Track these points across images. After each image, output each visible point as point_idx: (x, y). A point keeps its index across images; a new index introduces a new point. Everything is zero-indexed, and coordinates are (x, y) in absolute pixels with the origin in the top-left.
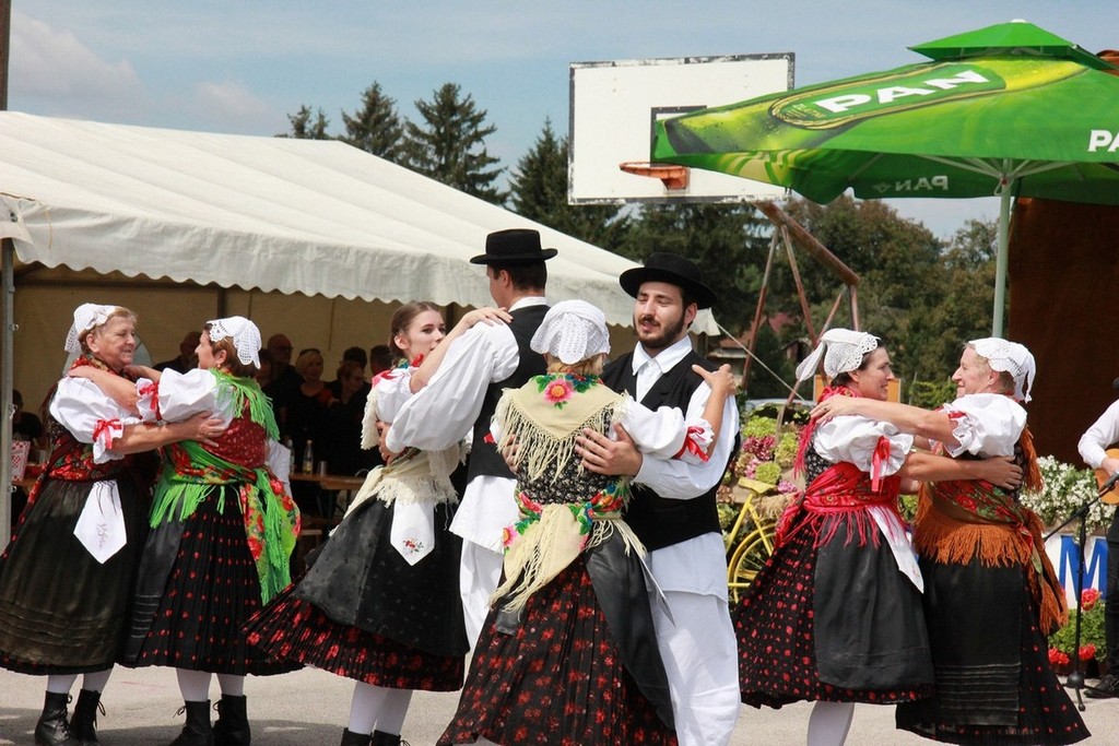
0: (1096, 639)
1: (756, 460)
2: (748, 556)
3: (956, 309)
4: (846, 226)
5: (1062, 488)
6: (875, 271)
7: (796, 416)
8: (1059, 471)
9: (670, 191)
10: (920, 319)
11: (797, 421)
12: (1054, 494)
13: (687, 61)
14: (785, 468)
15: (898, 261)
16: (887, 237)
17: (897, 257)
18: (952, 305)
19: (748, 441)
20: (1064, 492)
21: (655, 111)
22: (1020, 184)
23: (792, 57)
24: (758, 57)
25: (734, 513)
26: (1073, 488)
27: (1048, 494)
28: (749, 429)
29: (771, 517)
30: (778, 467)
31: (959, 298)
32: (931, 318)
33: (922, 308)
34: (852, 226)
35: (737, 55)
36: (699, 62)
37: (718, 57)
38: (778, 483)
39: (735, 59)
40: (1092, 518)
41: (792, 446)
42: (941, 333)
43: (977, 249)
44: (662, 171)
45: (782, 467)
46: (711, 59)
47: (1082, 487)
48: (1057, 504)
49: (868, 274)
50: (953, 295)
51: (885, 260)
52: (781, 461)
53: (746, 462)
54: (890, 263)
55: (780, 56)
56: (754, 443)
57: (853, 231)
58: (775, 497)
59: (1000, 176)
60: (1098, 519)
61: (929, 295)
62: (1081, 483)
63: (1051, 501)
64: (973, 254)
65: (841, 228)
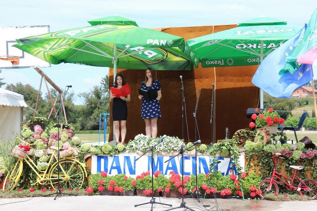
0: (161, 185)
1: (55, 140)
2: (54, 170)
3: (49, 108)
4: (22, 91)
5: (148, 142)
6: (29, 100)
7: (66, 126)
8: (145, 138)
9: (14, 65)
10: (40, 111)
11: (66, 128)
12: (146, 144)
13: (17, 27)
14: (64, 142)
15: (35, 98)
16: (32, 93)
17: (34, 97)
18: (48, 107)
19: (52, 135)
20: (148, 144)
21: (7, 42)
22: (118, 60)
23: (49, 26)
24: (39, 26)
25: (49, 157)
26: (151, 142)
27: (144, 144)
28: (52, 131)
29: (62, 157)
30: (62, 142)
31: (50, 106)
32: (43, 110)
33: (41, 108)
34: (23, 91)
35: (32, 26)
36: (20, 28)
37: (26, 26)
38: (62, 147)
39: (32, 27)
40: (157, 150)
41: (66, 135)
42: (46, 114)
43: (53, 95)
44: (11, 59)
45: (63, 142)
46: (24, 27)
47: (153, 142)
48: (147, 147)
49: (27, 101)
50: (48, 105)
51: (32, 98)
52: (63, 140)
53: (52, 141)
54: (33, 98)
55: (46, 26)
56: (54, 135)
57: (23, 92)
58: (63, 151)
59: (113, 58)
60: (159, 150)
61: (42, 106)
62: (153, 141)
63: (145, 146)
64: (52, 96)
65: (20, 91)
